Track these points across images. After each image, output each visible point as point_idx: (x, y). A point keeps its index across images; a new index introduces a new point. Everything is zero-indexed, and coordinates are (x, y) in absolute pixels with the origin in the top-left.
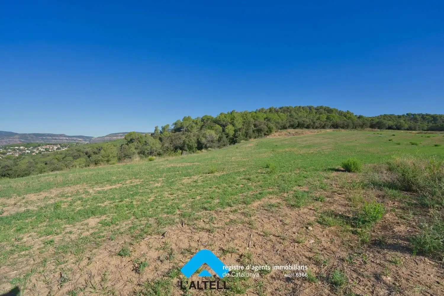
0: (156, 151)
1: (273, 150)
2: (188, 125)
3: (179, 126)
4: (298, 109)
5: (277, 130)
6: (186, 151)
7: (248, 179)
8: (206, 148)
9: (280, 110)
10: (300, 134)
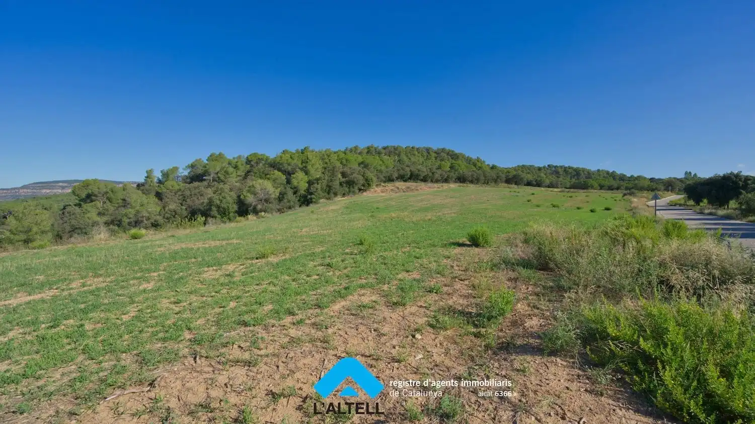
0: (148, 219)
1: (372, 216)
2: (218, 169)
3: (200, 171)
4: (411, 151)
5: (379, 183)
6: (216, 217)
7: (328, 265)
8: (256, 212)
9: (383, 151)
10: (413, 190)
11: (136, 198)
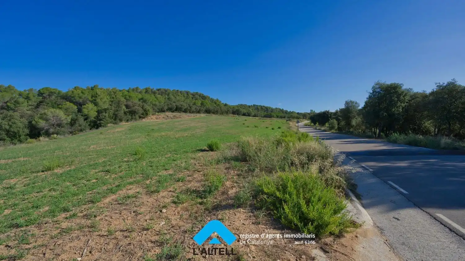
1: (148, 135)
2: (7, 99)
4: (176, 93)
5: (154, 113)
8: (48, 134)
9: (157, 92)
10: (177, 117)
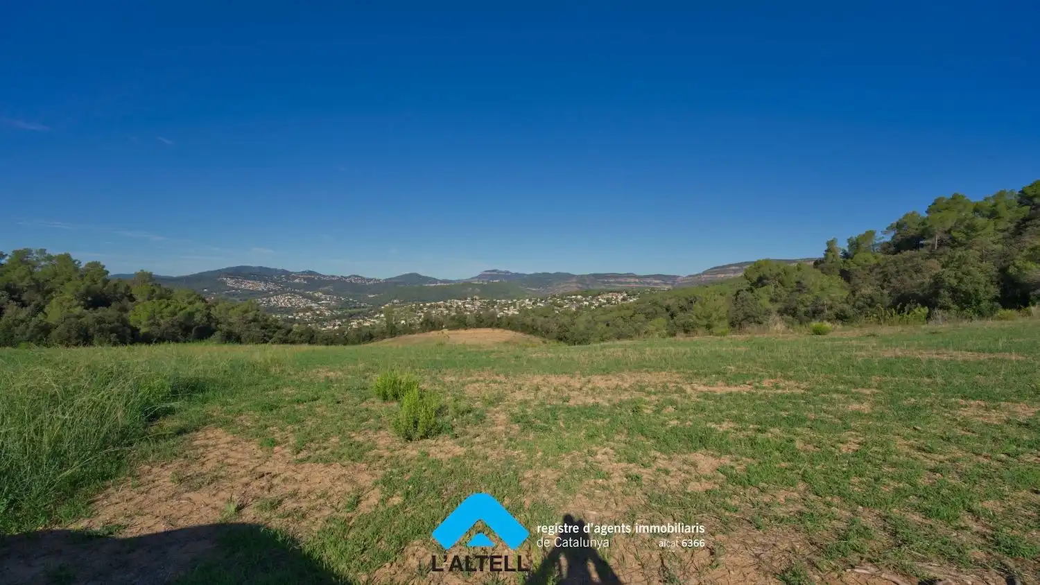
0: (831, 308)
2: (949, 224)
3: (912, 231)
6: (947, 308)
11: (815, 279)
